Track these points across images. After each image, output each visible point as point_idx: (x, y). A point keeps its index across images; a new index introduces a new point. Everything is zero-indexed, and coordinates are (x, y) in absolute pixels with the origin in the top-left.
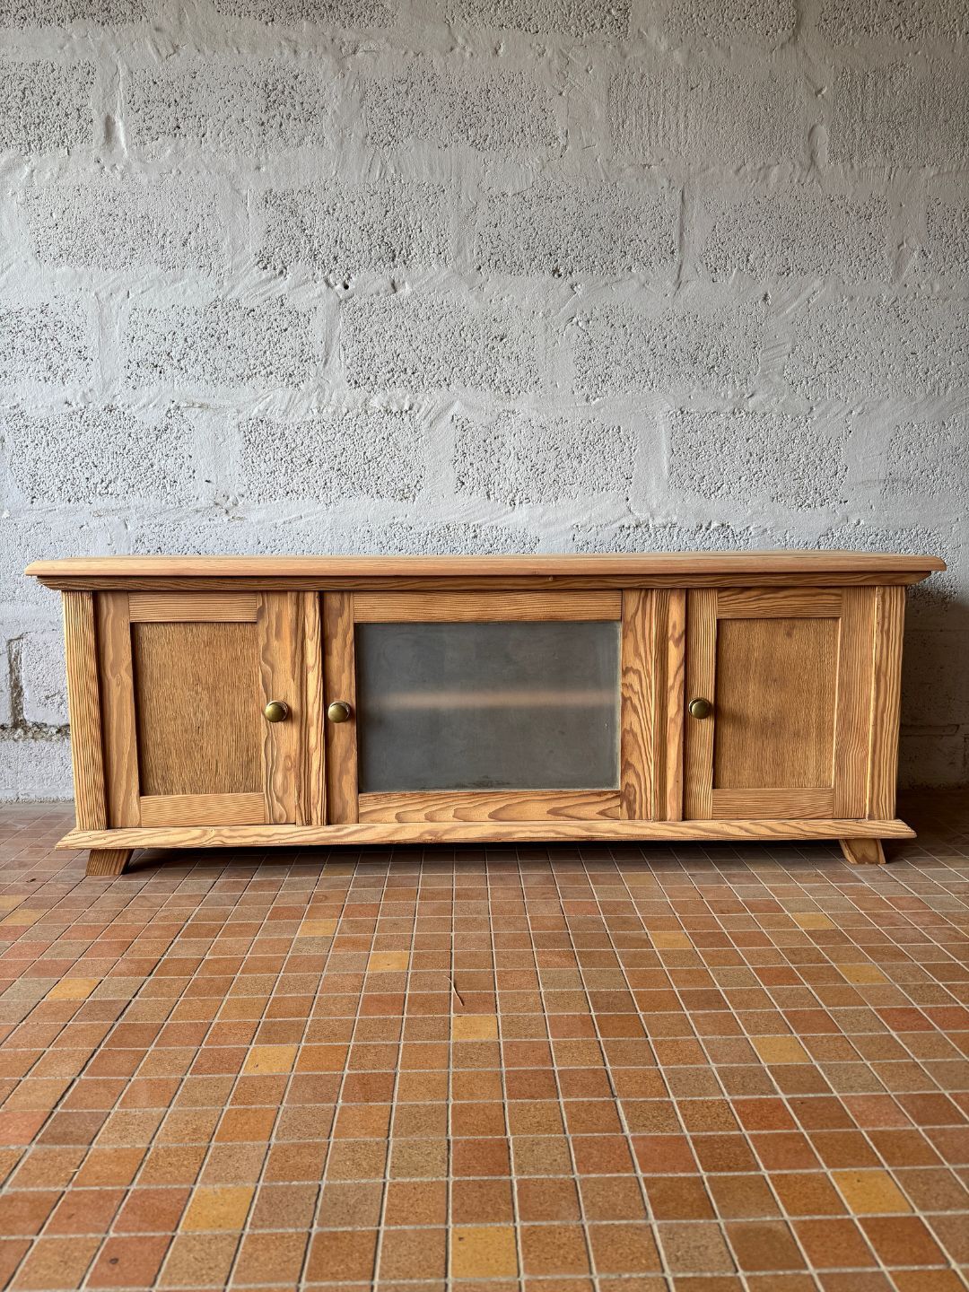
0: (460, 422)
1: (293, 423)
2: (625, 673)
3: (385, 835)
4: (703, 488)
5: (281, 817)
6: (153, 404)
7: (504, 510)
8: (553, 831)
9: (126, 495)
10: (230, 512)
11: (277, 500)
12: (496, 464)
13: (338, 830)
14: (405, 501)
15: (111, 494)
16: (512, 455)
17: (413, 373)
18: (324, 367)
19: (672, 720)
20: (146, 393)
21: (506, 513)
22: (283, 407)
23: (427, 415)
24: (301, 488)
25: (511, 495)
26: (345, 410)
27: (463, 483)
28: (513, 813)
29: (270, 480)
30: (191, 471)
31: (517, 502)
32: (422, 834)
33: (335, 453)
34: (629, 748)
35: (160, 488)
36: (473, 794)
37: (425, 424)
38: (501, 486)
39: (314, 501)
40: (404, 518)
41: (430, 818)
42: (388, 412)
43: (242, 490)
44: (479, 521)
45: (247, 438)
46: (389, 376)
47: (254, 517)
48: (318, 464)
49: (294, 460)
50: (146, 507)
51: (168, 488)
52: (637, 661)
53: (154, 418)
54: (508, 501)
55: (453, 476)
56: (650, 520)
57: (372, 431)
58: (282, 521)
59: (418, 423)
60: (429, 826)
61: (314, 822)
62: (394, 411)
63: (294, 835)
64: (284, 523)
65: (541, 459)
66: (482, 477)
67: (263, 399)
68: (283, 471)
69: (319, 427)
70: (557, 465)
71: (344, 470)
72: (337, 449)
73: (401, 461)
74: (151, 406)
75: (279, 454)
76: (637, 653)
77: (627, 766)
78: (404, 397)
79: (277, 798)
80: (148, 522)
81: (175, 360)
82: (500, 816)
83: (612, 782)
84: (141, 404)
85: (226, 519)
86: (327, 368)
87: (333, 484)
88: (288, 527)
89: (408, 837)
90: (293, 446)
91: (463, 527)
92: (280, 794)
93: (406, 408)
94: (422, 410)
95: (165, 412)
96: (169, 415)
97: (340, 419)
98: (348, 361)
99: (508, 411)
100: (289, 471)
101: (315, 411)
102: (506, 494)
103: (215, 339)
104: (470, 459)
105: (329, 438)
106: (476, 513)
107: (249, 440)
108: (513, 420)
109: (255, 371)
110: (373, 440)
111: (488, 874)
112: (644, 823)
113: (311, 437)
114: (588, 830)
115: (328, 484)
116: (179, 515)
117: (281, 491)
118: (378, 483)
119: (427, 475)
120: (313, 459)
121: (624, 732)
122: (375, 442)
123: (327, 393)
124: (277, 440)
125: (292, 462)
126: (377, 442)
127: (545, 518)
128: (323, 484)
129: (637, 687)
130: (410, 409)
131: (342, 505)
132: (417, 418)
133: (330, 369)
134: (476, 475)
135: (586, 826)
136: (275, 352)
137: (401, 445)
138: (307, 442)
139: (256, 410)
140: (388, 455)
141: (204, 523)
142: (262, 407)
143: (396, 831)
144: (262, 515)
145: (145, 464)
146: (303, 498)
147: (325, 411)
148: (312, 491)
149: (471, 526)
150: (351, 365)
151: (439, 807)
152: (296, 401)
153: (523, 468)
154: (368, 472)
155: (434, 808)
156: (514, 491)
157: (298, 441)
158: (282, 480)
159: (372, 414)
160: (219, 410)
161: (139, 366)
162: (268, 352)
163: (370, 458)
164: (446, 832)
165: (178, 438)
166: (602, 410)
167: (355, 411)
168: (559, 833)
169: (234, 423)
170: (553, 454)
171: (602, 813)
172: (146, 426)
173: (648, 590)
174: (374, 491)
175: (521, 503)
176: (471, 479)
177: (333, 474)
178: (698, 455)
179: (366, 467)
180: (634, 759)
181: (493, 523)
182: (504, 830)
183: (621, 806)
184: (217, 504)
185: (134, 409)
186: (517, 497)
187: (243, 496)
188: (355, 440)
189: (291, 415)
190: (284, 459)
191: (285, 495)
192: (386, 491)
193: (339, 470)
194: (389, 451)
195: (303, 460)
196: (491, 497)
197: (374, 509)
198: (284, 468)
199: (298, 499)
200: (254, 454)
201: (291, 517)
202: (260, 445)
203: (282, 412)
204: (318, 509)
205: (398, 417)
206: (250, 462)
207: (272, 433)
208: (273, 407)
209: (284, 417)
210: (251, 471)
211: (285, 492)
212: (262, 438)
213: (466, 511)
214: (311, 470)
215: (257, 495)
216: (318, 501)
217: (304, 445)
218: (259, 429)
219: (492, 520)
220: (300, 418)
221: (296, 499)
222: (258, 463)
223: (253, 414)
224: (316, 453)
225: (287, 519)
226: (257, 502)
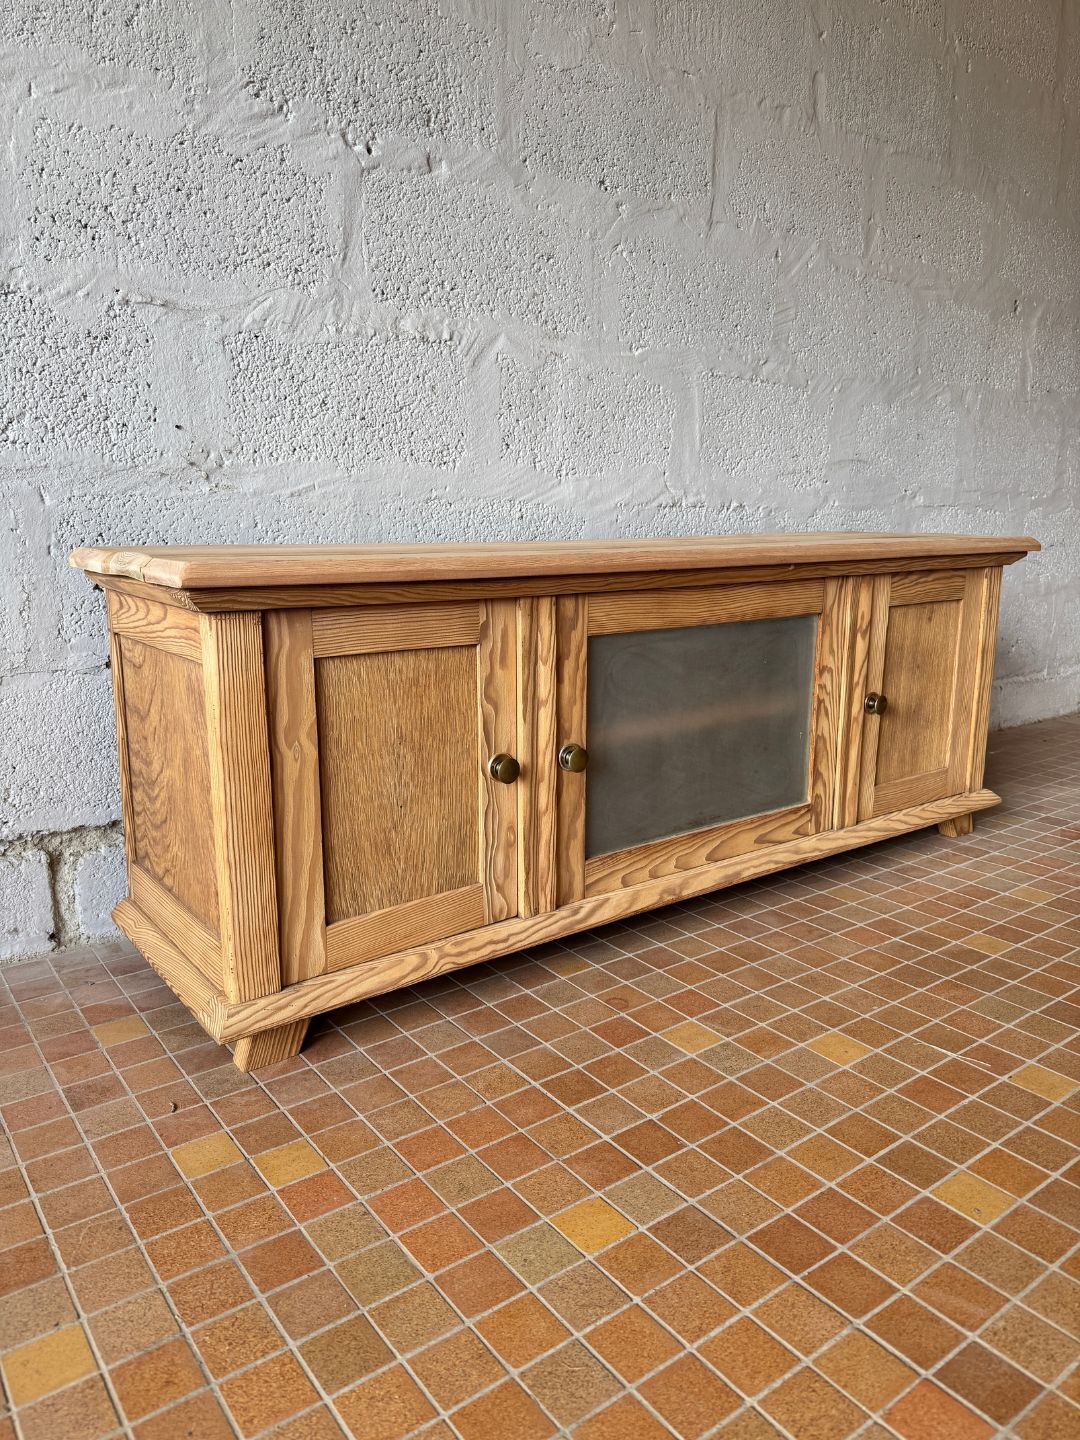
0: (507, 363)
1: (301, 344)
2: (821, 673)
3: (625, 906)
5: (501, 911)
6: (84, 291)
7: (550, 484)
8: (771, 861)
9: (41, 445)
10: (212, 478)
11: (280, 461)
12: (542, 422)
13: (572, 913)
14: (444, 468)
15: (14, 442)
16: (559, 412)
17: (452, 289)
18: (342, 265)
19: (856, 719)
20: (71, 272)
21: (553, 486)
22: (288, 319)
23: (469, 350)
24: (313, 443)
25: (558, 463)
26: (371, 332)
27: (509, 446)
28: (726, 851)
29: (269, 428)
30: (151, 410)
31: (563, 474)
32: (660, 896)
33: (357, 394)
34: (820, 755)
35: (100, 435)
36: (695, 835)
37: (468, 361)
38: (547, 451)
39: (331, 463)
40: (443, 491)
41: (654, 875)
42: (424, 340)
43: (229, 444)
44: (526, 497)
45: (236, 362)
46: (423, 289)
47: (247, 486)
48: (335, 408)
49: (303, 400)
50: (76, 467)
51: (113, 436)
52: (831, 658)
53: (86, 314)
54: (554, 472)
55: (497, 436)
56: (684, 501)
57: (405, 365)
58: (288, 492)
59: (459, 360)
60: (661, 884)
61: (542, 910)
62: (431, 340)
63: (531, 931)
64: (292, 495)
65: (588, 419)
66: (529, 438)
67: (259, 303)
68: (288, 417)
69: (336, 353)
70: (603, 428)
71: (368, 418)
72: (360, 388)
73: (440, 411)
74: (80, 294)
75: (282, 389)
76: (832, 651)
77: (817, 774)
78: (442, 322)
79: (497, 886)
80: (81, 493)
81: (118, 221)
82: (716, 856)
83: (800, 797)
84: (62, 288)
85: (206, 489)
86: (345, 266)
87: (356, 438)
88: (295, 501)
89: (650, 903)
90: (301, 378)
91: (509, 504)
92: (500, 881)
93: (446, 336)
94: (464, 342)
95: (105, 308)
96: (112, 314)
97: (364, 344)
98: (374, 260)
99: (556, 354)
100: (296, 416)
101: (332, 329)
102: (553, 461)
103: (182, 194)
104: (515, 413)
105: (351, 370)
106: (522, 486)
107: (239, 365)
108: (561, 367)
109: (245, 257)
110: (406, 378)
112: (832, 835)
113: (326, 368)
114: (797, 852)
115: (349, 439)
116: (131, 482)
117: (285, 446)
118: (412, 440)
119: (469, 432)
120: (328, 400)
121: (818, 737)
122: (407, 381)
123: (346, 302)
124: (279, 368)
125: (300, 403)
126: (411, 381)
127: (591, 494)
128: (343, 438)
129: (829, 688)
130: (451, 339)
131: (367, 470)
132: (458, 352)
133: (350, 268)
134: (522, 436)
135: (792, 849)
136: (274, 232)
137: (439, 388)
138: (320, 374)
139: (249, 320)
140: (423, 402)
141: (172, 494)
142: (257, 313)
143: (634, 899)
144: (259, 482)
145: (72, 394)
146: (316, 459)
147: (345, 330)
148: (328, 449)
149: (516, 503)
150: (377, 267)
151: (663, 859)
152: (305, 312)
153: (569, 429)
154: (399, 424)
155: (654, 864)
156: (561, 459)
157: (308, 372)
158: (286, 429)
159: (404, 341)
160: (191, 313)
161: (54, 221)
162: (263, 231)
163: (401, 404)
164: (682, 886)
165: (127, 353)
166: (645, 364)
167: (384, 334)
168: (776, 862)
169: (216, 336)
170: (599, 413)
171: (796, 832)
172: (72, 328)
173: (845, 577)
174: (407, 451)
175: (567, 474)
176: (516, 441)
177: (356, 424)
179: (397, 416)
180: (822, 769)
181: (540, 499)
182: (730, 871)
183: (810, 820)
184: (192, 464)
185: (50, 295)
186: (564, 467)
187: (231, 452)
188: (383, 377)
189: (299, 332)
190: (288, 398)
191: (291, 453)
192: (422, 453)
193: (364, 418)
194: (424, 395)
195: (315, 400)
196: (537, 465)
197: (409, 478)
198: (289, 413)
199: (309, 459)
200: (247, 388)
201: (301, 487)
202: (255, 374)
203: (286, 326)
204: (337, 475)
205: (436, 348)
206: (241, 398)
207: (272, 357)
208: (272, 316)
209: (290, 334)
210: (242, 414)
211: (292, 449)
212: (258, 363)
213: (512, 482)
214: (327, 416)
215: (252, 451)
216: (336, 464)
217: (316, 378)
218: (252, 349)
219: (538, 495)
220: (312, 337)
221: (306, 460)
222: (252, 401)
223: (244, 325)
224: (333, 392)
225: (296, 489)
226: (251, 462)
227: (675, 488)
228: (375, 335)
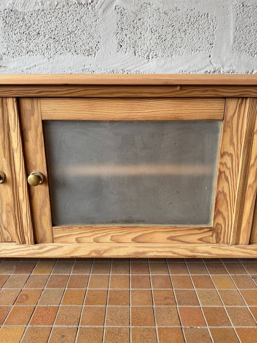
0: (120, 10)
1: (28, 12)
2: (222, 156)
3: (68, 252)
4: (251, 50)
5: (8, 238)
7: (143, 62)
8: (171, 252)
11: (23, 57)
12: (139, 35)
13: (40, 248)
14: (90, 56)
16: (148, 30)
19: (251, 186)
21: (145, 63)
22: (22, 2)
23: (101, 5)
24: (35, 49)
25: (147, 53)
26: (56, 3)
27: (121, 46)
28: (147, 239)
29: (18, 44)
31: (150, 57)
32: (91, 252)
33: (52, 29)
34: (220, 203)
36: (123, 227)
37: (101, 11)
38: (142, 47)
39: (42, 56)
40: (89, 66)
41: (96, 241)
42: (80, 4)
43: (4, 51)
44: (130, 68)
45: (5, 21)
47: (11, 66)
48: (43, 35)
49: (30, 33)
52: (232, 148)
54: (146, 57)
55: (116, 42)
56: (221, 69)
57: (71, 15)
58: (26, 68)
59: (97, 11)
60: (96, 246)
61: (27, 242)
62: (83, 3)
63: (14, 251)
64: (27, 69)
65: (164, 32)
66: (132, 43)
68: (25, 39)
69: (42, 13)
70: (173, 36)
71: (56, 38)
72: (53, 26)
73: (88, 33)
75: (22, 29)
76: (232, 143)
77: (218, 213)
79: (5, 228)
82: (138, 240)
83: (207, 221)
87: (52, 46)
88: (29, 71)
89: (82, 254)
90: (29, 25)
91: (121, 71)
92: (6, 226)
93: (90, 1)
94: (98, 3)
97: (54, 8)
99: (147, 4)
100: (28, 39)
101: (40, 4)
102: (145, 52)
104: (125, 32)
105: (49, 20)
106: (128, 63)
108: (149, 9)
110: (72, 21)
111: (131, 275)
112: (226, 246)
113: (39, 20)
114: (192, 251)
115: (49, 47)
117: (24, 51)
118: (75, 46)
119: (101, 41)
120: (40, 32)
121: (218, 193)
122: (73, 22)
124: (21, 22)
125: (29, 34)
126: (74, 22)
127: (165, 66)
128: (46, 46)
129: (229, 165)
130: (92, 2)
131: (56, 58)
132: (96, 7)
134: (129, 42)
135: (191, 248)
137: (87, 23)
138: (36, 23)
139: (8, 4)
140: (80, 30)
142: (11, 1)
143: (75, 250)
144: (15, 65)
146: (36, 55)
147: (45, 4)
148: (41, 51)
149: (125, 70)
151: (102, 234)
153: (154, 37)
154: (70, 40)
155: (99, 235)
156: (149, 51)
157: (32, 22)
158: (25, 44)
159: (71, 6)
163: (70, 31)
164: (105, 251)
166: (199, 4)
167: (62, 4)
168: (174, 253)
170: (171, 29)
171: (200, 239)
173: (244, 98)
174: (73, 50)
175: (152, 58)
176: (125, 44)
177: (51, 41)
178: (250, 31)
179: (69, 37)
180: (223, 209)
181: (138, 69)
182: (141, 250)
183: (212, 236)
186: (151, 55)
187: (5, 54)
188: (62, 21)
189: (27, 7)
190: (25, 33)
191: (26, 53)
192: (80, 51)
193: (54, 38)
194: (81, 27)
195: (35, 33)
196: (136, 54)
197: (74, 61)
198: (25, 38)
199: (33, 55)
200: (9, 30)
201: (30, 66)
202: (12, 25)
203: (22, 5)
204: (44, 61)
205: (85, 7)
206: (7, 34)
207: (18, 18)
208: (16, 2)
209: (23, 8)
210: (8, 40)
211: (27, 52)
212: (13, 21)
213: (123, 62)
214: (39, 39)
215: (12, 53)
216: (44, 56)
217: (35, 24)
218: (10, 15)
219: (136, 67)
220: (32, 8)
221: (32, 55)
222: (11, 35)
223: (7, 6)
224: (42, 29)
225: (28, 67)
226: (12, 57)
227: (216, 63)
228: (58, 4)
